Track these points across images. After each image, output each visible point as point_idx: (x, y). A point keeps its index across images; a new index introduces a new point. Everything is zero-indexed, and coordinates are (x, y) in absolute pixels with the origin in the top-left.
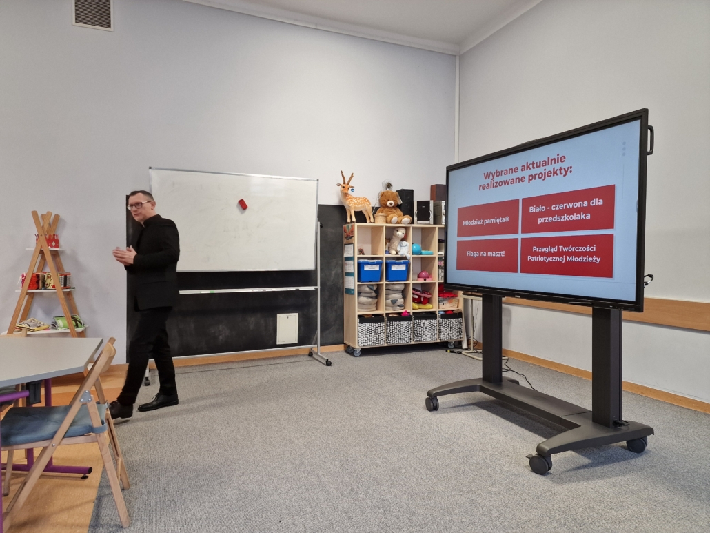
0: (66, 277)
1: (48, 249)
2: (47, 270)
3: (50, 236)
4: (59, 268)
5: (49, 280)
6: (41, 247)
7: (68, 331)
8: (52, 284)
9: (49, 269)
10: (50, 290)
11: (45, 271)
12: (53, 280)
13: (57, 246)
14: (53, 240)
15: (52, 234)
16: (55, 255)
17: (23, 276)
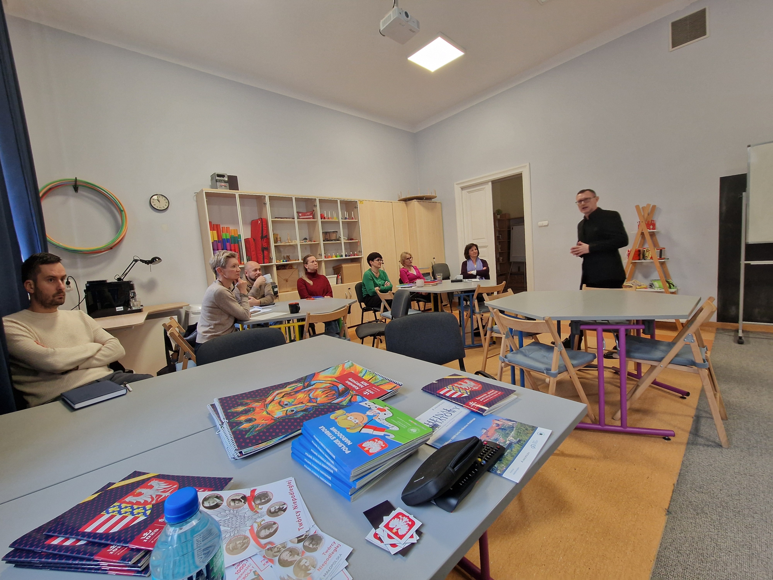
0: (661, 251)
1: (647, 231)
2: (646, 246)
3: (648, 222)
4: (655, 244)
5: (648, 253)
6: (642, 230)
7: (663, 290)
8: (650, 256)
9: (648, 245)
10: (648, 261)
11: (644, 248)
12: (652, 253)
13: (654, 229)
14: (651, 224)
15: (650, 220)
16: (652, 235)
17: (629, 251)
